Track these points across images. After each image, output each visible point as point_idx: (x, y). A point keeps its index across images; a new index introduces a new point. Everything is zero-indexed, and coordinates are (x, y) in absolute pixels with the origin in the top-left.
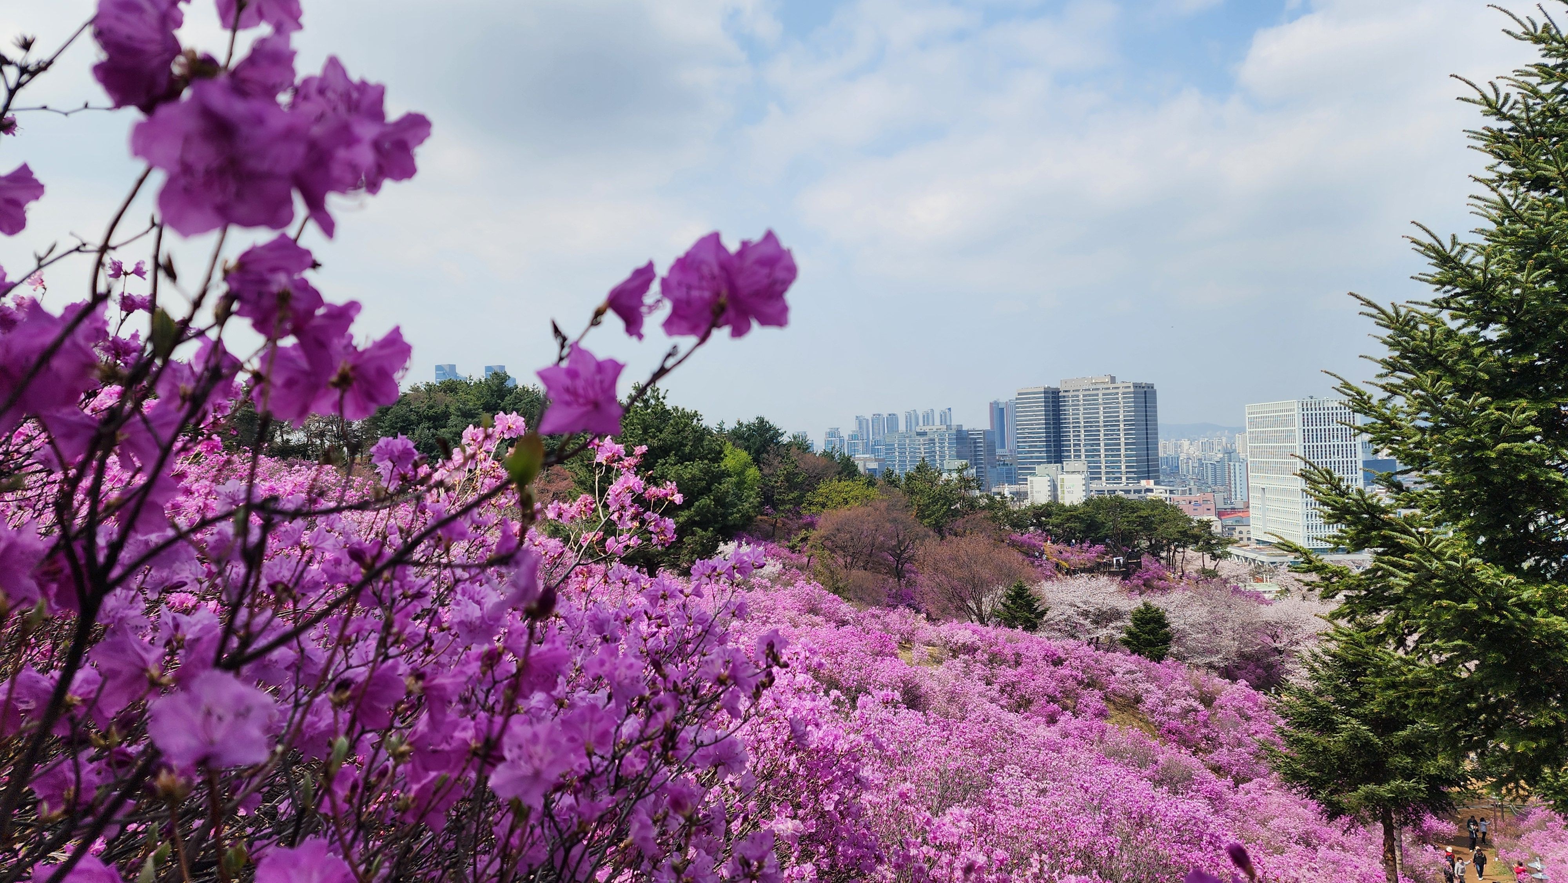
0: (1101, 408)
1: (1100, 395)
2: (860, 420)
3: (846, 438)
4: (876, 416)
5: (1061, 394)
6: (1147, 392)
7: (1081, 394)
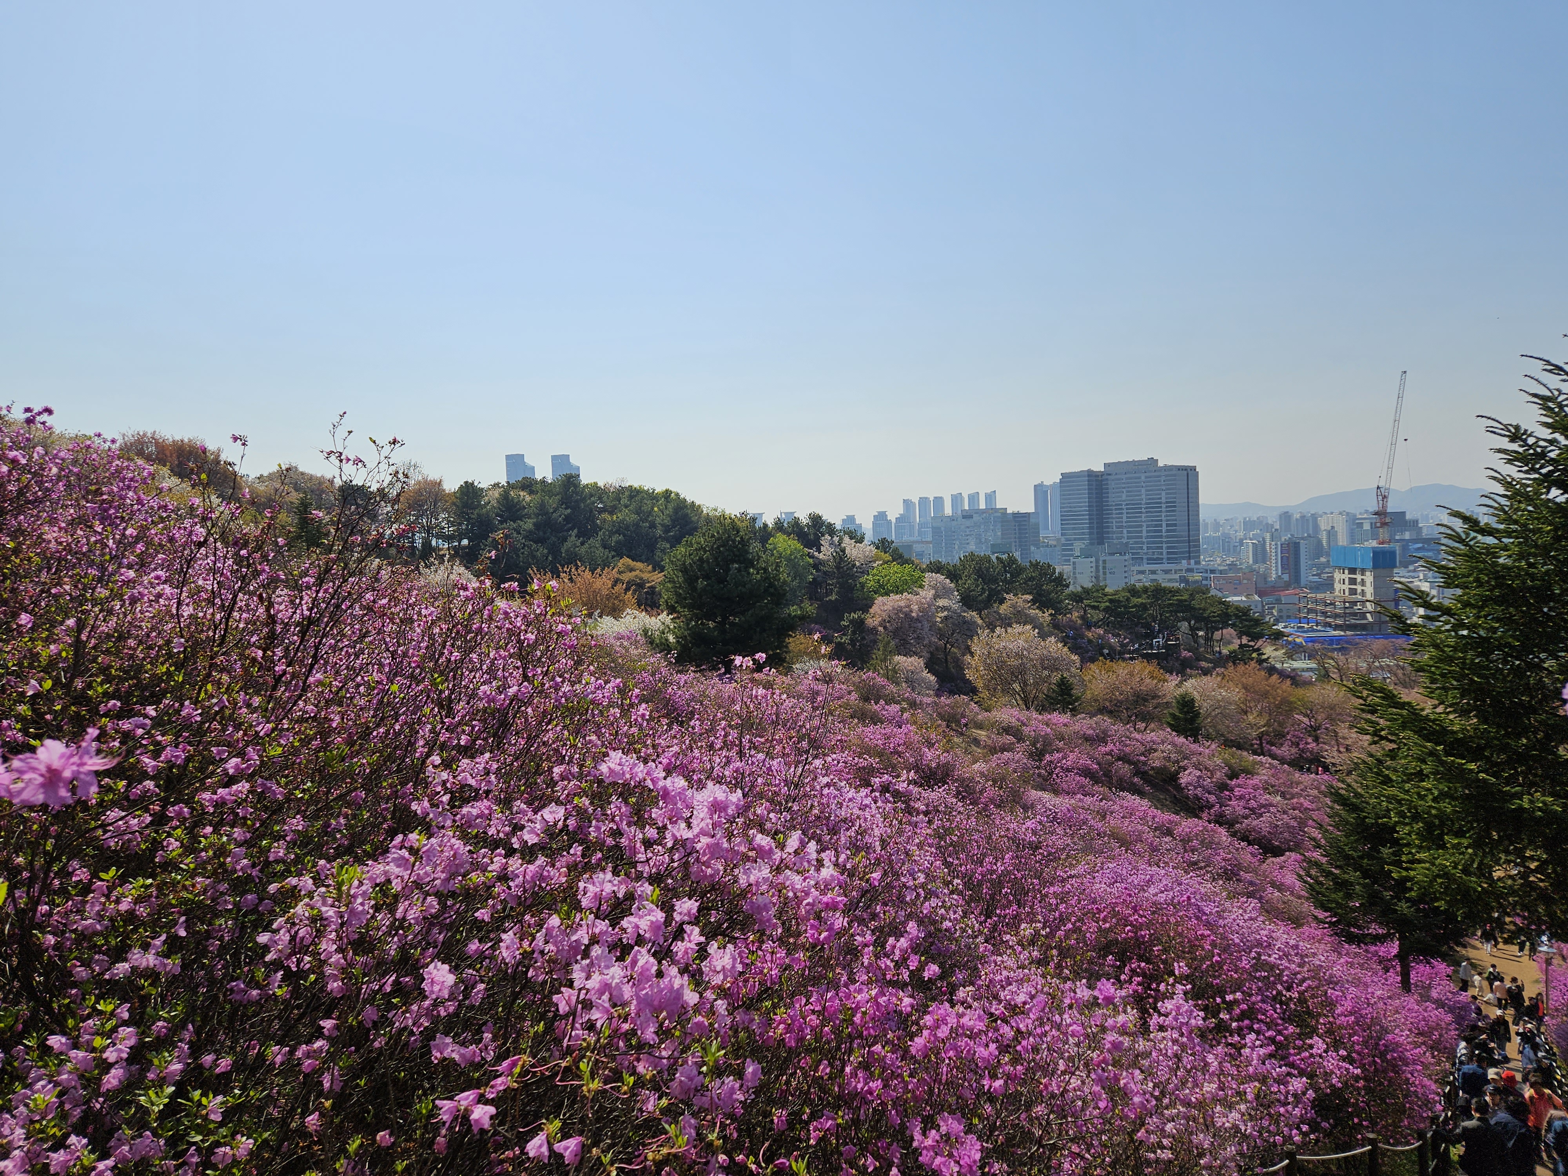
0: (1143, 490)
1: (1143, 478)
2: (907, 503)
3: (894, 521)
4: (923, 501)
5: (1105, 477)
6: (1189, 475)
7: (1124, 477)
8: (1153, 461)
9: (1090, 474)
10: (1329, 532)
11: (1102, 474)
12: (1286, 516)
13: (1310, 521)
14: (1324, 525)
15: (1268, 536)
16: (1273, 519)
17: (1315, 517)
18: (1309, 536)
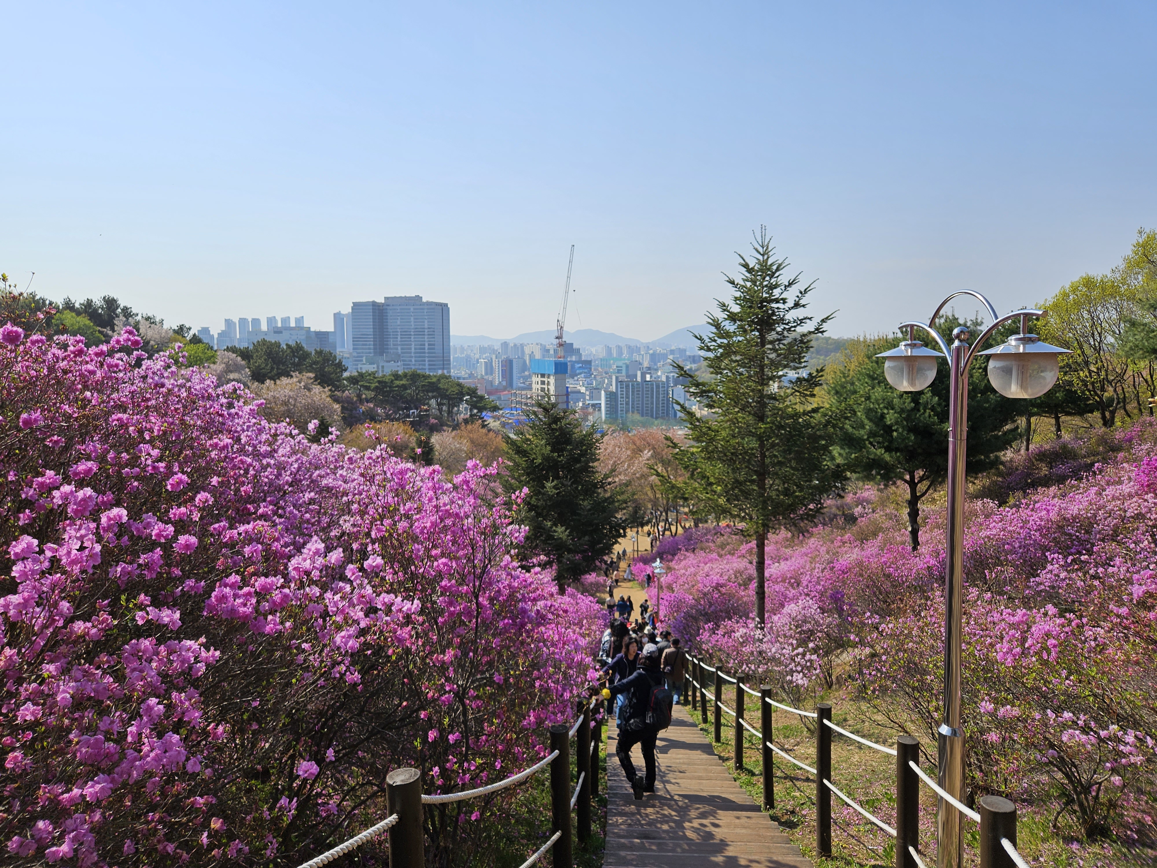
0: (412, 318)
1: (412, 310)
2: (229, 323)
3: (216, 336)
4: (243, 321)
5: (385, 307)
6: (443, 309)
7: (398, 308)
8: (419, 298)
9: (374, 304)
10: (530, 355)
11: (383, 305)
12: (505, 345)
13: (519, 348)
14: (527, 351)
15: (494, 357)
16: (497, 347)
17: (522, 346)
18: (519, 357)
